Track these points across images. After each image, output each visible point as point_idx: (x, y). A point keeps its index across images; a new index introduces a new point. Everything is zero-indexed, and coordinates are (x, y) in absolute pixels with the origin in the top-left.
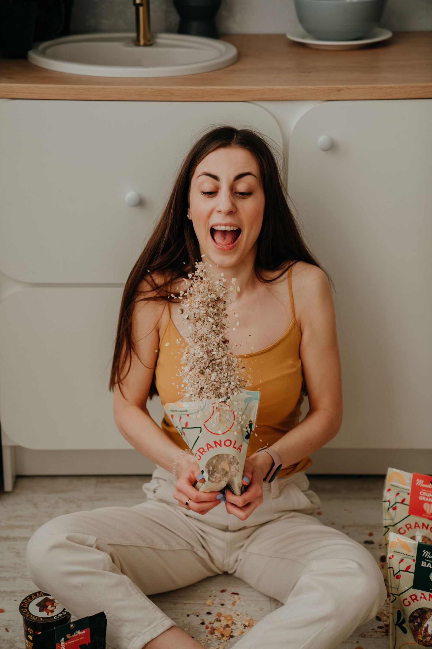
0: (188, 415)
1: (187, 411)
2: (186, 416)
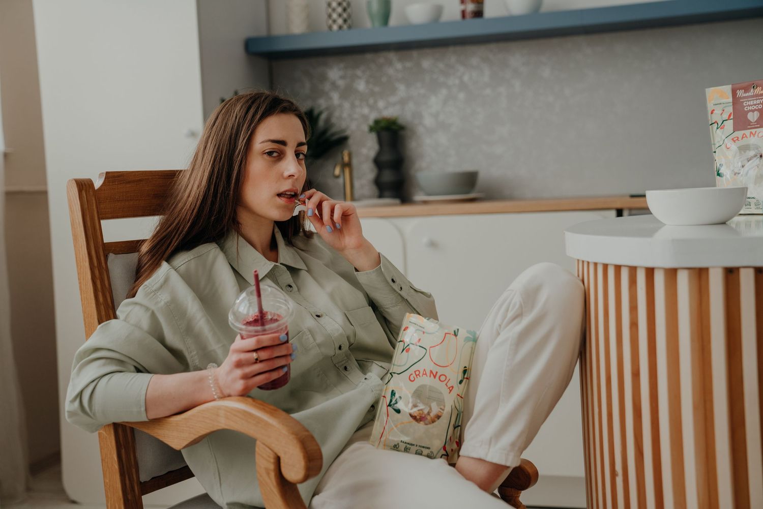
0: (424, 332)
1: (424, 328)
2: (422, 333)
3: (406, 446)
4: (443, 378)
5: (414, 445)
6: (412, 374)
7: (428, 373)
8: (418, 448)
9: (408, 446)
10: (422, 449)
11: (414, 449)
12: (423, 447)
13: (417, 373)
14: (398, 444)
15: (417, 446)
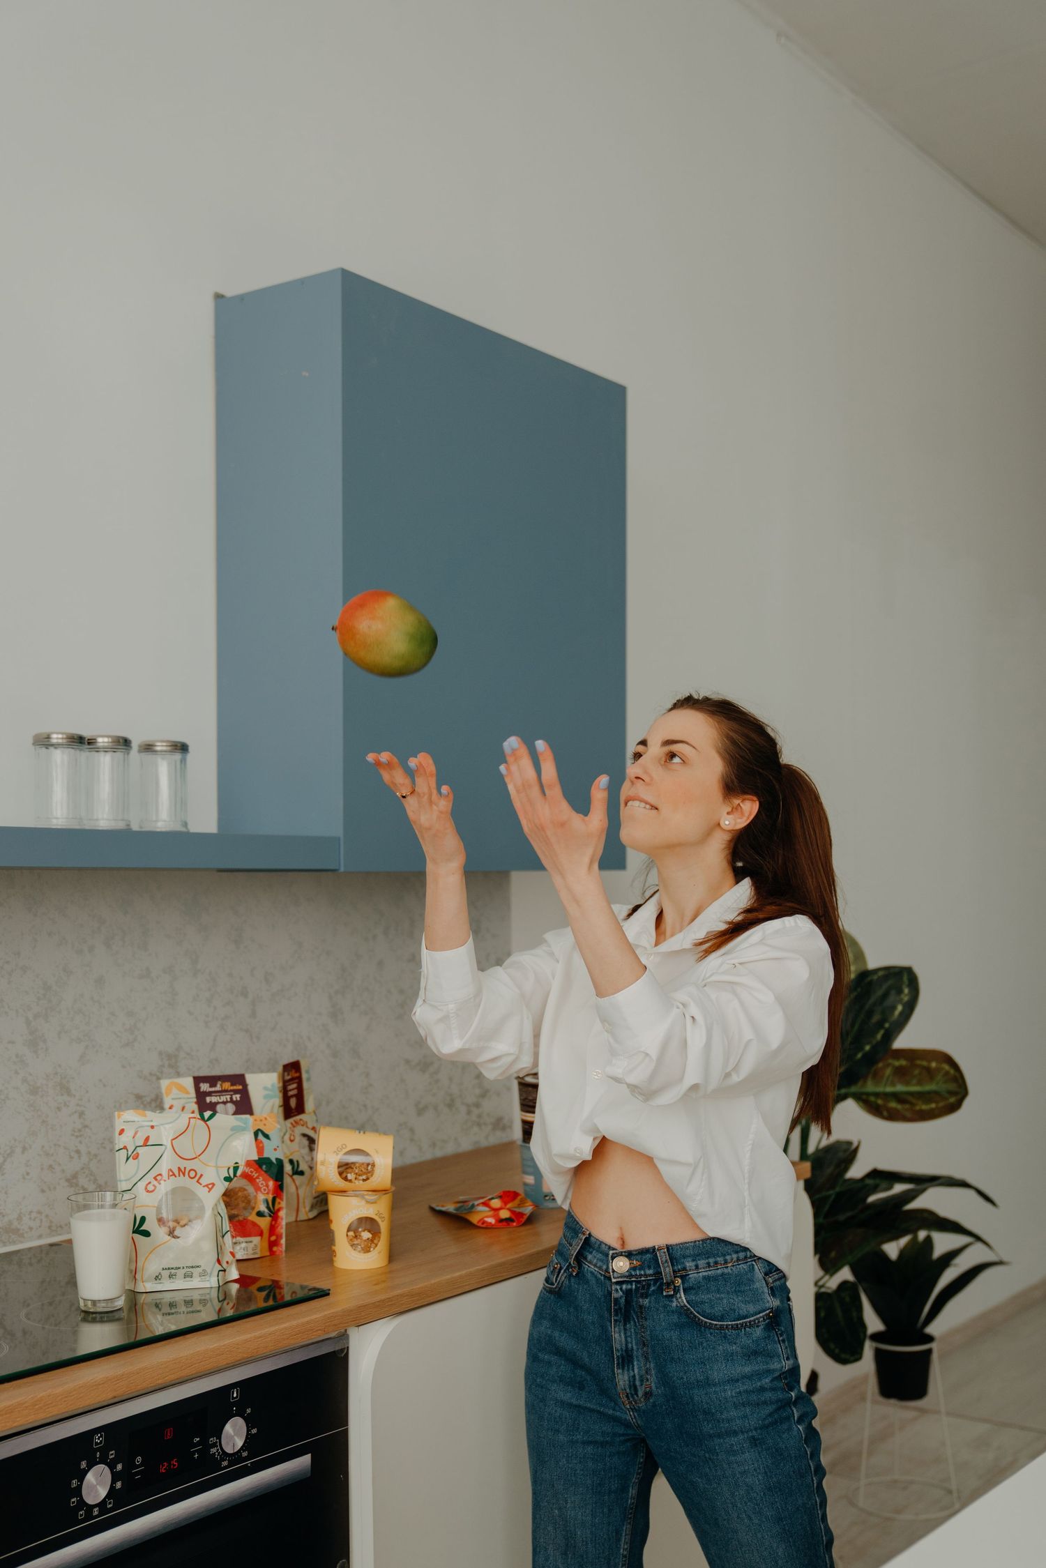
3: (171, 1273)
4: (192, 1174)
5: (179, 1268)
6: (150, 1183)
7: (176, 1172)
8: (186, 1270)
9: (173, 1271)
10: (191, 1270)
11: (181, 1273)
12: (192, 1267)
13: (159, 1178)
14: (160, 1274)
15: (183, 1268)
